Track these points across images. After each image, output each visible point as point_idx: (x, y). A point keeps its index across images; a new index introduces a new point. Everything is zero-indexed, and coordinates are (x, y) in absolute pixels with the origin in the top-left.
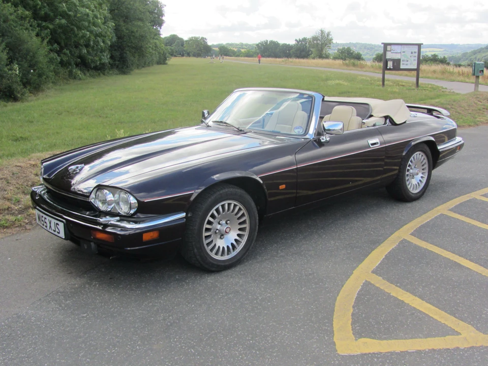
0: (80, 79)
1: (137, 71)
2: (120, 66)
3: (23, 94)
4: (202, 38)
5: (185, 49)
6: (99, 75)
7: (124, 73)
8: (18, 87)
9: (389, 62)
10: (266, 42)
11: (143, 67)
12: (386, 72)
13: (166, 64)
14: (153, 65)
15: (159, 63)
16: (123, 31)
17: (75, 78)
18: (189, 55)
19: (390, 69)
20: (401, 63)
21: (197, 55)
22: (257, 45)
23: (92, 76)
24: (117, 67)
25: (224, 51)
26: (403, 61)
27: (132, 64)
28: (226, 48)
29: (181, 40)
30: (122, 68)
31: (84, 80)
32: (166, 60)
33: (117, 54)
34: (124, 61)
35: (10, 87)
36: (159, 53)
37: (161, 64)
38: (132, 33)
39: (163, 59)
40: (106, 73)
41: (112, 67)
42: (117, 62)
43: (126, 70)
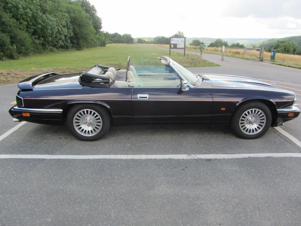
0: (55, 52)
1: (86, 49)
2: (77, 47)
3: (18, 57)
4: (129, 35)
5: (121, 40)
6: (66, 50)
7: (79, 50)
8: (15, 54)
9: (172, 45)
10: (159, 37)
11: (91, 47)
12: (171, 49)
13: (105, 46)
14: (97, 47)
15: (101, 46)
16: (77, 31)
17: (53, 52)
18: (123, 42)
19: (172, 48)
20: (177, 45)
21: (128, 43)
22: (155, 38)
23: (62, 51)
24: (76, 47)
25: (140, 41)
26: (178, 44)
27: (83, 46)
28: (141, 40)
29: (120, 35)
30: (78, 48)
31: (57, 52)
32: (105, 45)
33: (75, 41)
34: (79, 45)
35: (11, 54)
36: (101, 41)
37: (102, 46)
38: (82, 32)
39: (103, 44)
40: (69, 50)
41: (73, 47)
42: (75, 45)
43: (80, 49)
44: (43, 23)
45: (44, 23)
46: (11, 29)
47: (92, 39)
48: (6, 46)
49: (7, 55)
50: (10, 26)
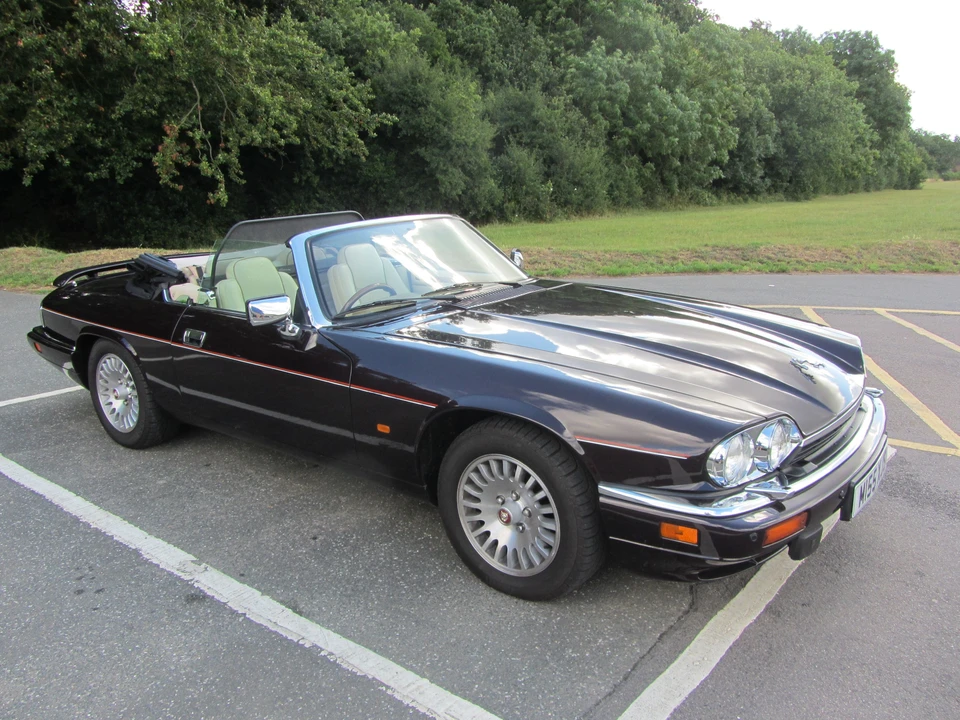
0: (706, 205)
2: (790, 190)
3: (555, 215)
6: (745, 199)
7: (797, 199)
8: (545, 206)
11: (851, 192)
13: (919, 189)
14: (878, 189)
15: (899, 186)
16: (795, 137)
17: (698, 203)
23: (732, 201)
24: (785, 190)
27: (815, 188)
30: (795, 191)
31: (712, 205)
32: (919, 182)
33: (786, 171)
34: (798, 182)
35: (537, 205)
36: (900, 170)
37: (905, 188)
38: (814, 140)
39: (912, 181)
40: (760, 198)
41: (774, 189)
42: (785, 184)
43: (802, 196)
44: (657, 117)
45: (661, 115)
46: (553, 138)
47: (855, 164)
48: (525, 184)
49: (525, 209)
50: (552, 130)
